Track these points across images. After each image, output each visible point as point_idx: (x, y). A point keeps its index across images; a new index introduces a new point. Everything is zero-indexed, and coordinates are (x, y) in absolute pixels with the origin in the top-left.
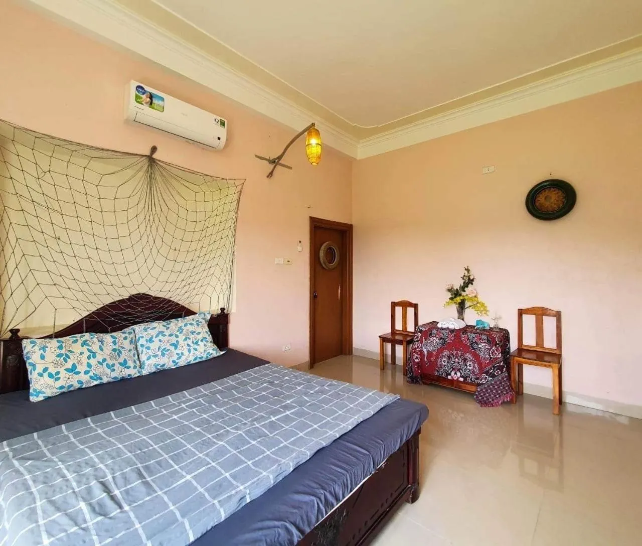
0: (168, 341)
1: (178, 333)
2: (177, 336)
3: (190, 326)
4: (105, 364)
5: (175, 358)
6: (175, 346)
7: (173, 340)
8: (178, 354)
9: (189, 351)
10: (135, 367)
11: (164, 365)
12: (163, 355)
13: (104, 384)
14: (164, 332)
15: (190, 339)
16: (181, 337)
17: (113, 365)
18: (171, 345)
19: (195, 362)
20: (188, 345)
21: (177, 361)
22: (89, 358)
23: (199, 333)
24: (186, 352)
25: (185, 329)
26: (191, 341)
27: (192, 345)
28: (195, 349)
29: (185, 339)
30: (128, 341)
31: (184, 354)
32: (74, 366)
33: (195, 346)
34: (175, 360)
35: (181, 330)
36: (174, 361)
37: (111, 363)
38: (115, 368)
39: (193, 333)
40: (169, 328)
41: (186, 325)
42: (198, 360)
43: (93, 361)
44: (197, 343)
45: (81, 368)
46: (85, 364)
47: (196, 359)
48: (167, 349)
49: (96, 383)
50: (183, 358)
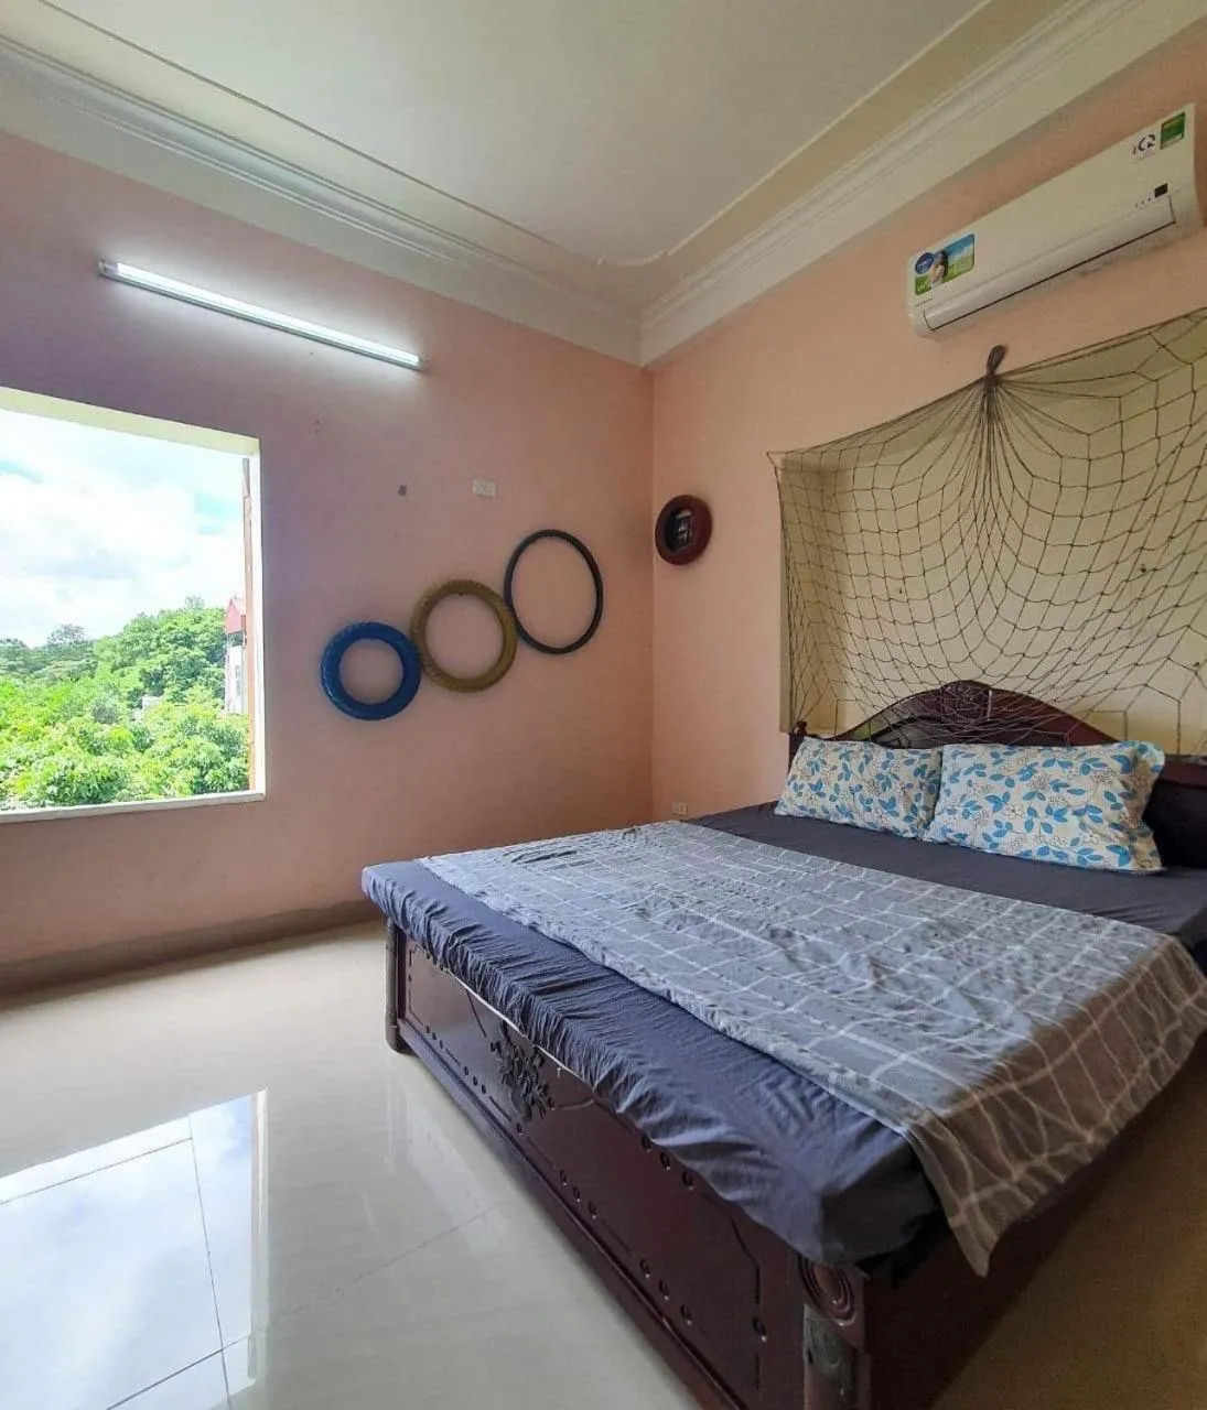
0: (985, 789)
1: (1016, 778)
2: (1010, 783)
3: (1060, 768)
4: (857, 794)
5: (991, 829)
6: (998, 803)
7: (999, 789)
8: (997, 823)
9: (1029, 826)
10: (908, 819)
11: (964, 836)
12: (966, 815)
13: (857, 827)
14: (984, 767)
15: (1043, 798)
16: (1023, 788)
17: (870, 801)
18: (988, 798)
19: (1039, 858)
20: (1032, 812)
21: (995, 839)
22: (840, 777)
23: (1080, 792)
24: (1019, 826)
25: (1040, 771)
26: (1045, 804)
27: (1041, 813)
28: (1048, 828)
29: (1030, 796)
30: (912, 768)
31: (1015, 828)
32: (820, 783)
33: (1051, 820)
34: (990, 833)
35: (1030, 771)
36: (986, 837)
37: (867, 795)
38: (872, 806)
39: (1057, 787)
40: (1001, 761)
41: (1047, 764)
42: (1051, 858)
43: (843, 784)
44: (1059, 816)
45: (828, 790)
46: (833, 785)
47: (1044, 851)
48: (977, 804)
49: (846, 820)
50: (1009, 836)
